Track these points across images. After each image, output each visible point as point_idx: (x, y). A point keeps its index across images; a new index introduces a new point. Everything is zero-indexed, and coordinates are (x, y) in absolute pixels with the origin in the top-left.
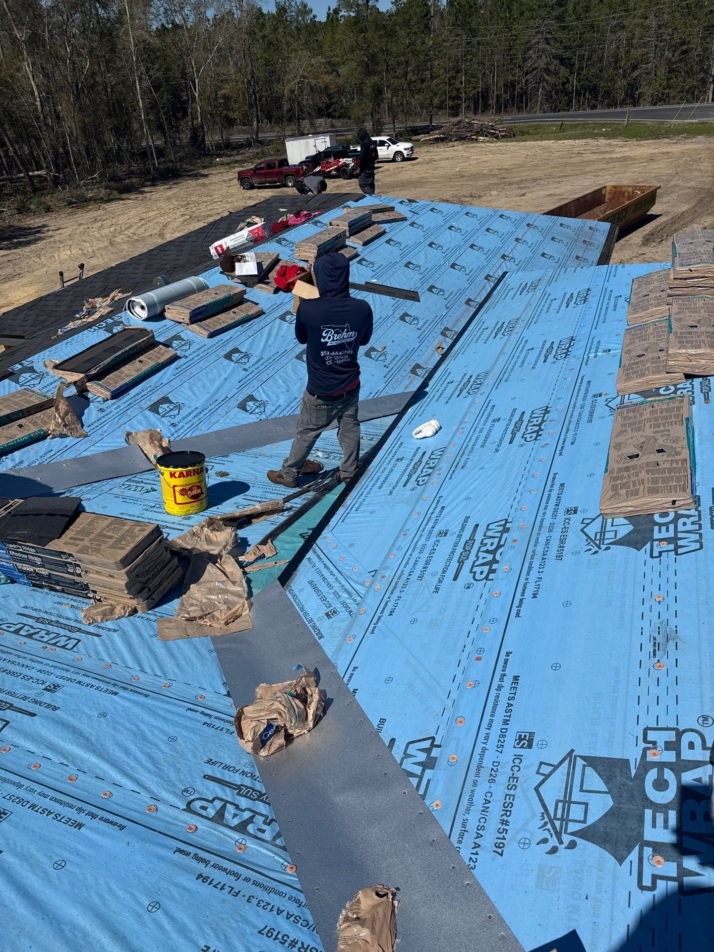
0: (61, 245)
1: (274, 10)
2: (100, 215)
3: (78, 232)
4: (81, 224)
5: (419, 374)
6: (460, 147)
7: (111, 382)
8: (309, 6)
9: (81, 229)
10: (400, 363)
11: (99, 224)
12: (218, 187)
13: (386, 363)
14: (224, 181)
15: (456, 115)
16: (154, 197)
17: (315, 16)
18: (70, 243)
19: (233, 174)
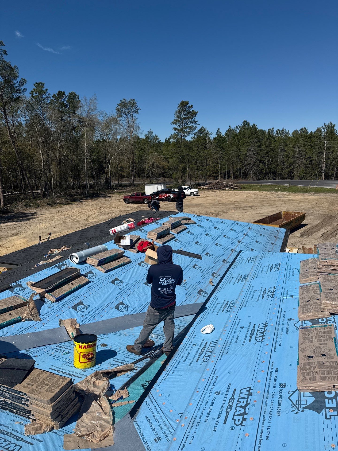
0: (41, 222)
1: (144, 137)
2: (61, 210)
3: (50, 216)
4: (52, 213)
5: (202, 294)
6: (218, 192)
7: (57, 294)
8: (158, 137)
9: (52, 215)
10: (193, 288)
11: (60, 214)
12: (115, 201)
13: (187, 288)
14: (117, 199)
15: (217, 179)
16: (86, 204)
17: (160, 141)
18: (45, 221)
19: (122, 197)
